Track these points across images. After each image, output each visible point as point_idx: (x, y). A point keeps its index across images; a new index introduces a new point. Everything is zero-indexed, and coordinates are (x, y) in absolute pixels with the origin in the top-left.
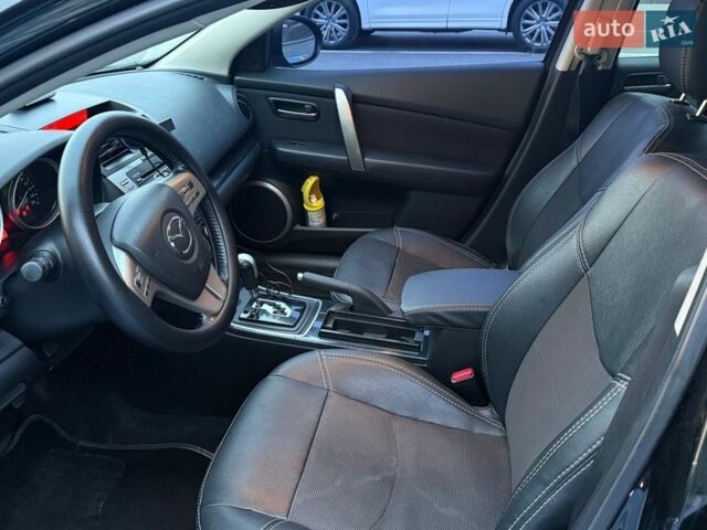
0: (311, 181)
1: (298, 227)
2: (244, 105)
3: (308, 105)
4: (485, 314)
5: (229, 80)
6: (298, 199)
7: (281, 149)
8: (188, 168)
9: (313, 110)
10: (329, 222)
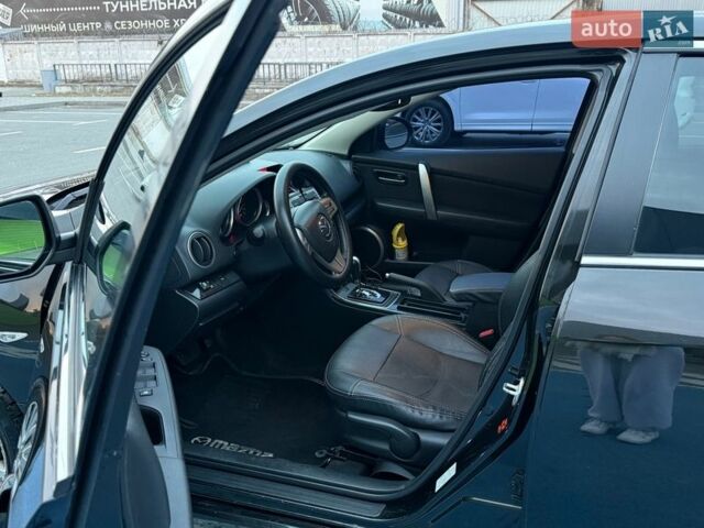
0: (399, 227)
1: (388, 260)
2: (357, 173)
3: (400, 174)
4: (500, 294)
5: (348, 158)
6: (389, 240)
7: (379, 204)
8: (329, 195)
9: (403, 178)
10: (410, 257)
